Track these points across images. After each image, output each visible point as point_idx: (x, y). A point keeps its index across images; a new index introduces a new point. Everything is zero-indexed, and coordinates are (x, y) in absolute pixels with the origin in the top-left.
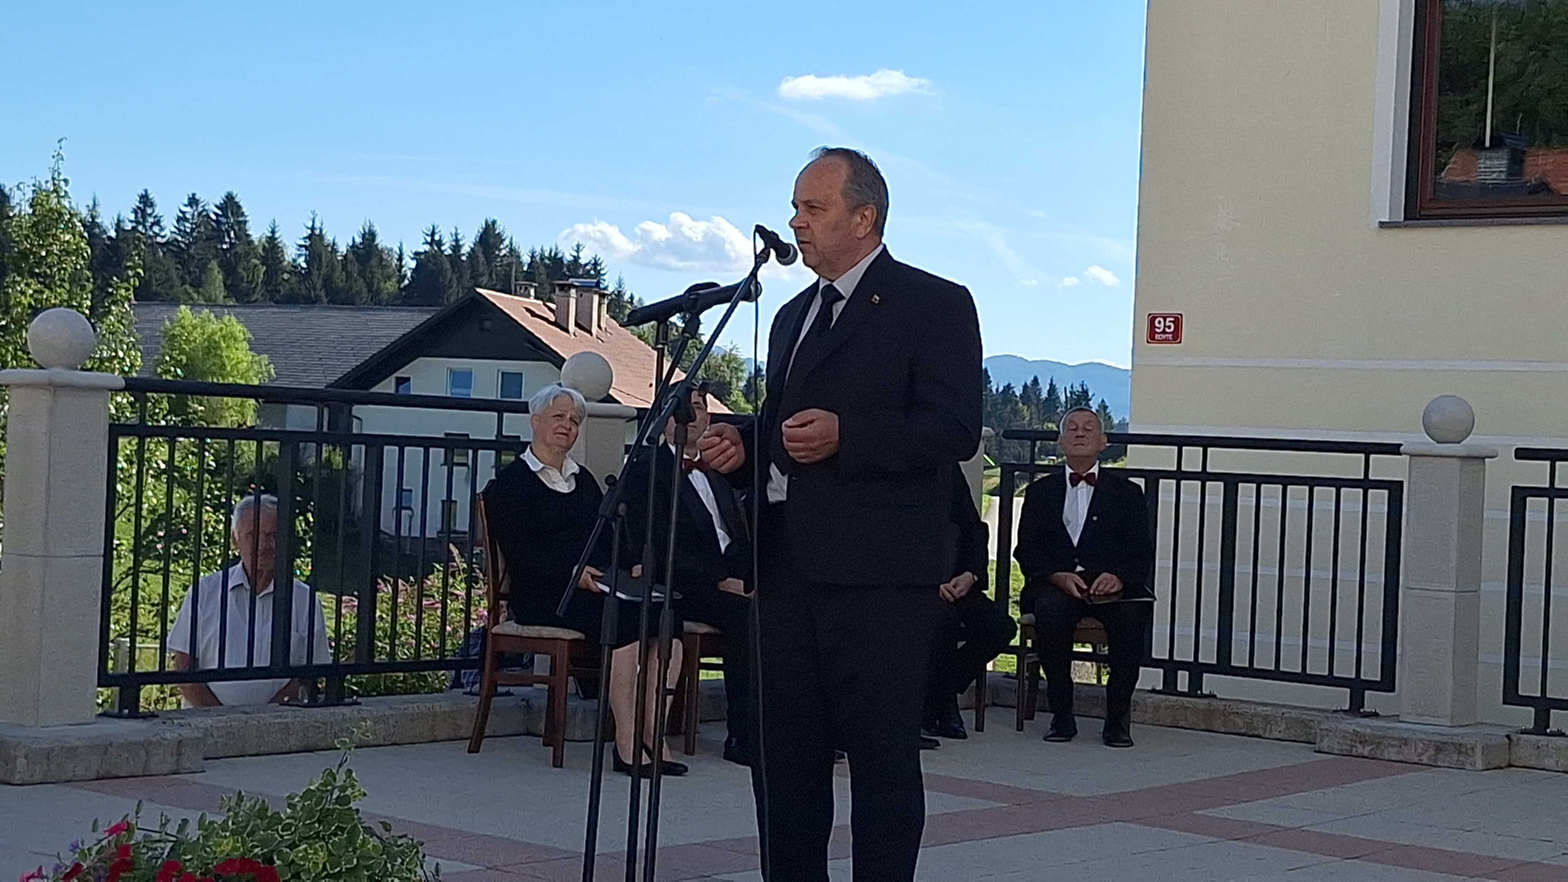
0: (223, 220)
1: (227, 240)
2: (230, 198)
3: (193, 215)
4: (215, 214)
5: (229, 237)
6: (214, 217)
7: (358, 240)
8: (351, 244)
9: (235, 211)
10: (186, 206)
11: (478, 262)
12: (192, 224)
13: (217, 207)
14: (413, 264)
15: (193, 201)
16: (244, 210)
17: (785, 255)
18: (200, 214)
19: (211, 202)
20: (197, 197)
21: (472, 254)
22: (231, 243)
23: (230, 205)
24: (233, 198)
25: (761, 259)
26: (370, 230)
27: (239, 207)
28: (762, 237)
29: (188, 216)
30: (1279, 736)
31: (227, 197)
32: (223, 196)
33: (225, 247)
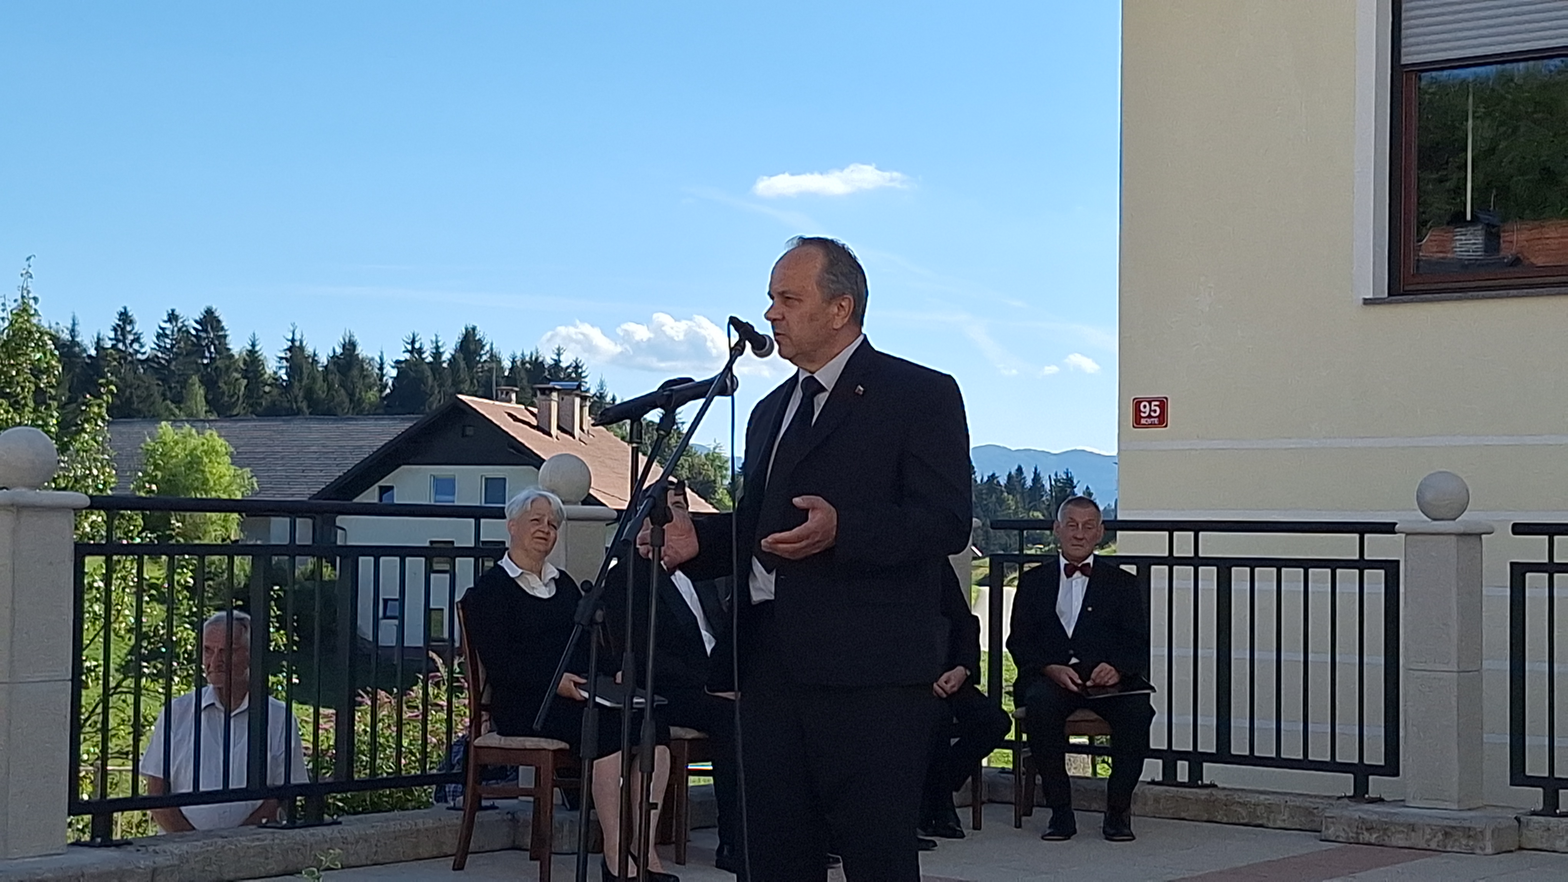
0: (203, 335)
1: (207, 354)
2: (209, 312)
3: (173, 331)
4: (195, 329)
5: (210, 353)
6: (194, 332)
7: (339, 351)
8: (331, 355)
9: (215, 324)
10: (165, 322)
11: (459, 369)
12: (172, 340)
13: (196, 322)
14: (394, 373)
15: (172, 317)
16: (223, 324)
17: (761, 346)
18: (179, 330)
19: (191, 317)
20: (176, 313)
21: (453, 360)
22: (211, 358)
23: (210, 320)
24: (213, 313)
25: (736, 351)
26: (350, 341)
27: (219, 321)
28: (736, 329)
29: (168, 332)
30: (1283, 825)
31: (206, 312)
32: (203, 311)
33: (205, 361)
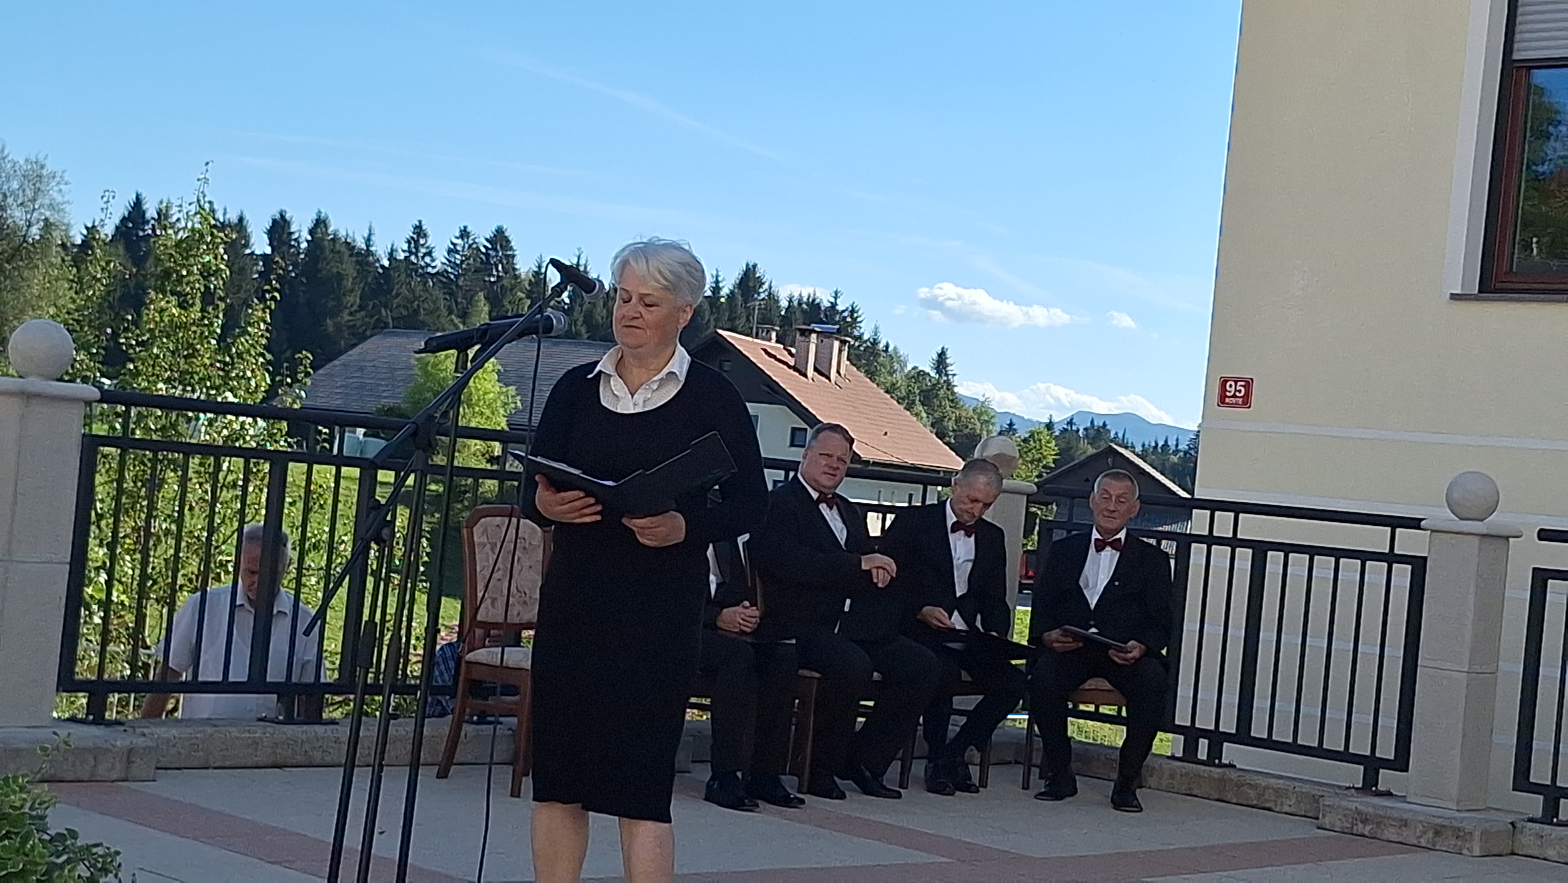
0: (492, 253)
1: (495, 273)
2: (500, 232)
3: (464, 247)
4: (485, 247)
5: (497, 271)
6: (483, 250)
9: (504, 244)
10: (457, 238)
11: (736, 305)
12: (462, 256)
13: (487, 240)
15: (464, 234)
16: (513, 244)
18: (470, 246)
19: (482, 235)
20: (468, 230)
21: (731, 296)
22: (498, 277)
23: (500, 239)
24: (503, 232)
27: (508, 241)
29: (459, 248)
31: (497, 231)
32: (494, 230)
33: (492, 279)
